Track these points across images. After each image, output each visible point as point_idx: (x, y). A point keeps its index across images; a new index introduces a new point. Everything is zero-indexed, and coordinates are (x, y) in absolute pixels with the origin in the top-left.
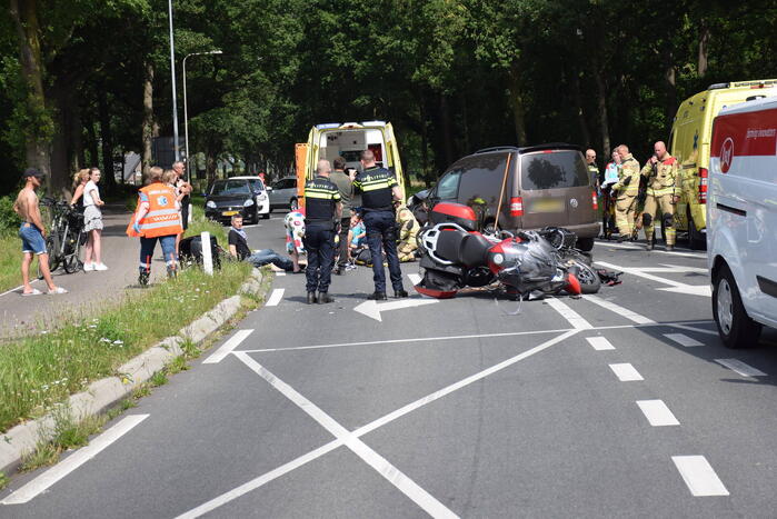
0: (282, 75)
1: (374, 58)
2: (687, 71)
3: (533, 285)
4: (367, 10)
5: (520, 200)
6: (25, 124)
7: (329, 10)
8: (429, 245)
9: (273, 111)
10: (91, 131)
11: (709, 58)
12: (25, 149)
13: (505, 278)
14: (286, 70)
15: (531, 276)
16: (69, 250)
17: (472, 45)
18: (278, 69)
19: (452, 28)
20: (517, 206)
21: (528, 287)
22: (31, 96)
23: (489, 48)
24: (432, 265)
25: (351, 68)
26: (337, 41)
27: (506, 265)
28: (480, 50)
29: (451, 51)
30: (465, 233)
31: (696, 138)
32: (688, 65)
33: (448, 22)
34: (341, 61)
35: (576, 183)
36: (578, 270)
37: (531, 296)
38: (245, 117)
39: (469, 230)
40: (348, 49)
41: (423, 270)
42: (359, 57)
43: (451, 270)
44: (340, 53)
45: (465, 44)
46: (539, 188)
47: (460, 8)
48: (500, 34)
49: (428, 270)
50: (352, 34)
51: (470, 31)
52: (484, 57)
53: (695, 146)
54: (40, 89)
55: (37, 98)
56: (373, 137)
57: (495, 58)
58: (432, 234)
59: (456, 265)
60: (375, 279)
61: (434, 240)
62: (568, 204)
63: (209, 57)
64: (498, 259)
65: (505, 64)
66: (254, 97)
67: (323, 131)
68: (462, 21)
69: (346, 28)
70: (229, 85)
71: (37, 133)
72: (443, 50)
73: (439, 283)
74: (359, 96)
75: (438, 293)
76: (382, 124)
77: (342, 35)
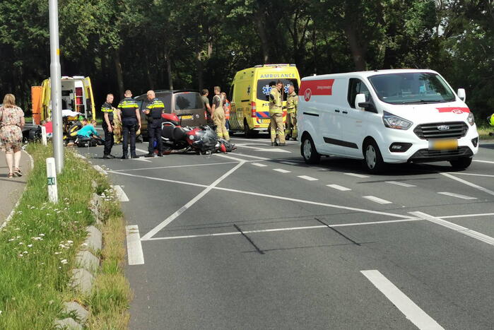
1: (26, 40)
3: (208, 148)
4: (21, 13)
11: (213, 48)
13: (195, 145)
15: (207, 144)
17: (97, 37)
19: (88, 27)
21: (206, 149)
23: (107, 39)
25: (11, 45)
26: (3, 29)
27: (195, 140)
28: (102, 40)
29: (87, 40)
30: (175, 127)
31: (249, 89)
32: (203, 51)
33: (85, 24)
34: (6, 41)
35: (196, 108)
37: (207, 153)
39: (176, 125)
40: (10, 34)
42: (16, 38)
43: (168, 142)
44: (5, 36)
48: (112, 31)
50: (12, 26)
51: (96, 29)
52: (104, 43)
53: (249, 92)
56: (78, 84)
57: (110, 44)
59: (171, 140)
60: (123, 148)
62: (195, 117)
64: (192, 137)
65: (116, 47)
68: (92, 24)
69: (8, 23)
72: (82, 39)
76: (82, 77)
77: (6, 26)
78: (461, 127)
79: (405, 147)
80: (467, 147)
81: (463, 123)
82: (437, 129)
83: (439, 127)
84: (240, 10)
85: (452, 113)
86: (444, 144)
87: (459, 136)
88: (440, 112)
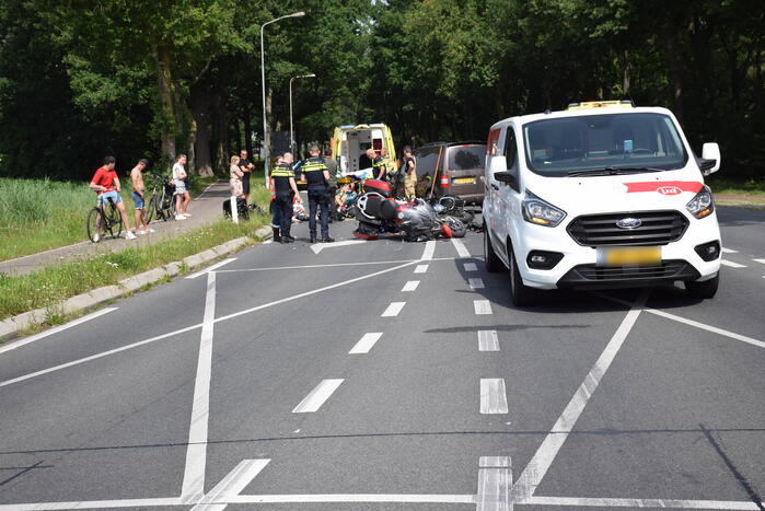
0: (360, 90)
1: (416, 80)
2: (616, 89)
3: (421, 233)
5: (447, 177)
6: (160, 126)
7: (388, 47)
8: (361, 206)
9: (358, 113)
10: (237, 127)
12: (161, 142)
13: (405, 228)
14: (363, 87)
15: (418, 227)
16: (166, 206)
17: (468, 71)
18: (357, 85)
19: (454, 61)
20: (445, 181)
21: (417, 234)
22: (164, 108)
23: (480, 74)
24: (362, 219)
25: (402, 85)
26: (393, 67)
27: (405, 219)
28: (473, 75)
30: (383, 199)
32: (616, 86)
34: (395, 80)
36: (451, 223)
37: (419, 240)
38: (343, 117)
39: (386, 196)
40: (400, 73)
41: (358, 222)
42: (406, 78)
43: (374, 222)
44: (394, 75)
45: (464, 71)
46: (463, 169)
47: (460, 47)
48: (487, 64)
49: (361, 222)
50: (402, 63)
51: (468, 62)
52: (475, 80)
54: (170, 102)
55: (168, 109)
56: (376, 135)
57: (483, 80)
58: (363, 199)
59: (378, 219)
61: (364, 203)
62: (479, 179)
63: (305, 79)
64: (401, 216)
65: (490, 84)
66: (345, 103)
67: (344, 130)
68: (461, 55)
69: (398, 59)
70: (328, 95)
71: (167, 131)
73: (367, 231)
74: (407, 104)
75: (367, 237)
77: (397, 64)
78: (670, 222)
79: (552, 259)
80: (683, 262)
81: (676, 213)
82: (614, 226)
83: (618, 222)
84: (608, 25)
85: (656, 193)
86: (631, 256)
87: (665, 241)
88: (629, 191)
